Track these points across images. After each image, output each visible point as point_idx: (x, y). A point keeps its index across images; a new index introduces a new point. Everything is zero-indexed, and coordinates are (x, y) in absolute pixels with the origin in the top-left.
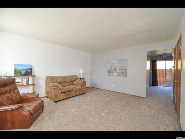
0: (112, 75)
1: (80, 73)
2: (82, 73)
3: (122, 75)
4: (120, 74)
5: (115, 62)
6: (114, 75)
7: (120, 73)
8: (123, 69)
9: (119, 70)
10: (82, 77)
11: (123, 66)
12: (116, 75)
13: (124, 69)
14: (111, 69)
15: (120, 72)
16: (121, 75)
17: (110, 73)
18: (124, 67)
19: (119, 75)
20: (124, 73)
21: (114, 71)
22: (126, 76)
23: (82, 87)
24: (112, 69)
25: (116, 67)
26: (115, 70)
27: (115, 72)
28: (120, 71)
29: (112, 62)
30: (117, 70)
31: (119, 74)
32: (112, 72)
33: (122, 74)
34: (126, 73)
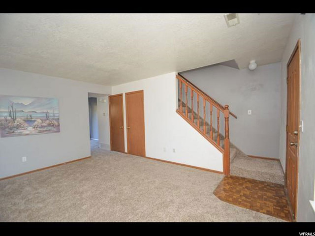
0: (20, 134)
3: (50, 130)
4: (45, 129)
5: (26, 102)
6: (27, 132)
7: (44, 127)
8: (50, 118)
9: (39, 121)
11: (51, 111)
12: (33, 132)
13: (54, 119)
14: (14, 120)
15: (44, 124)
16: (46, 131)
17: (11, 129)
18: (52, 115)
19: (40, 131)
20: (52, 126)
21: (26, 125)
22: (58, 131)
24: (18, 119)
25: (31, 114)
26: (29, 121)
27: (30, 126)
28: (43, 122)
29: (15, 101)
30: (35, 121)
31: (42, 130)
32: (18, 127)
33: (50, 128)
34: (59, 126)
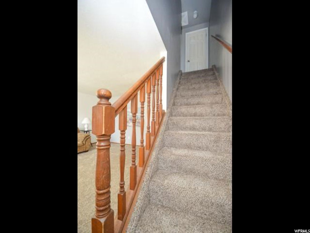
1: (85, 124)
2: (87, 124)
10: (86, 130)
23: (84, 142)
